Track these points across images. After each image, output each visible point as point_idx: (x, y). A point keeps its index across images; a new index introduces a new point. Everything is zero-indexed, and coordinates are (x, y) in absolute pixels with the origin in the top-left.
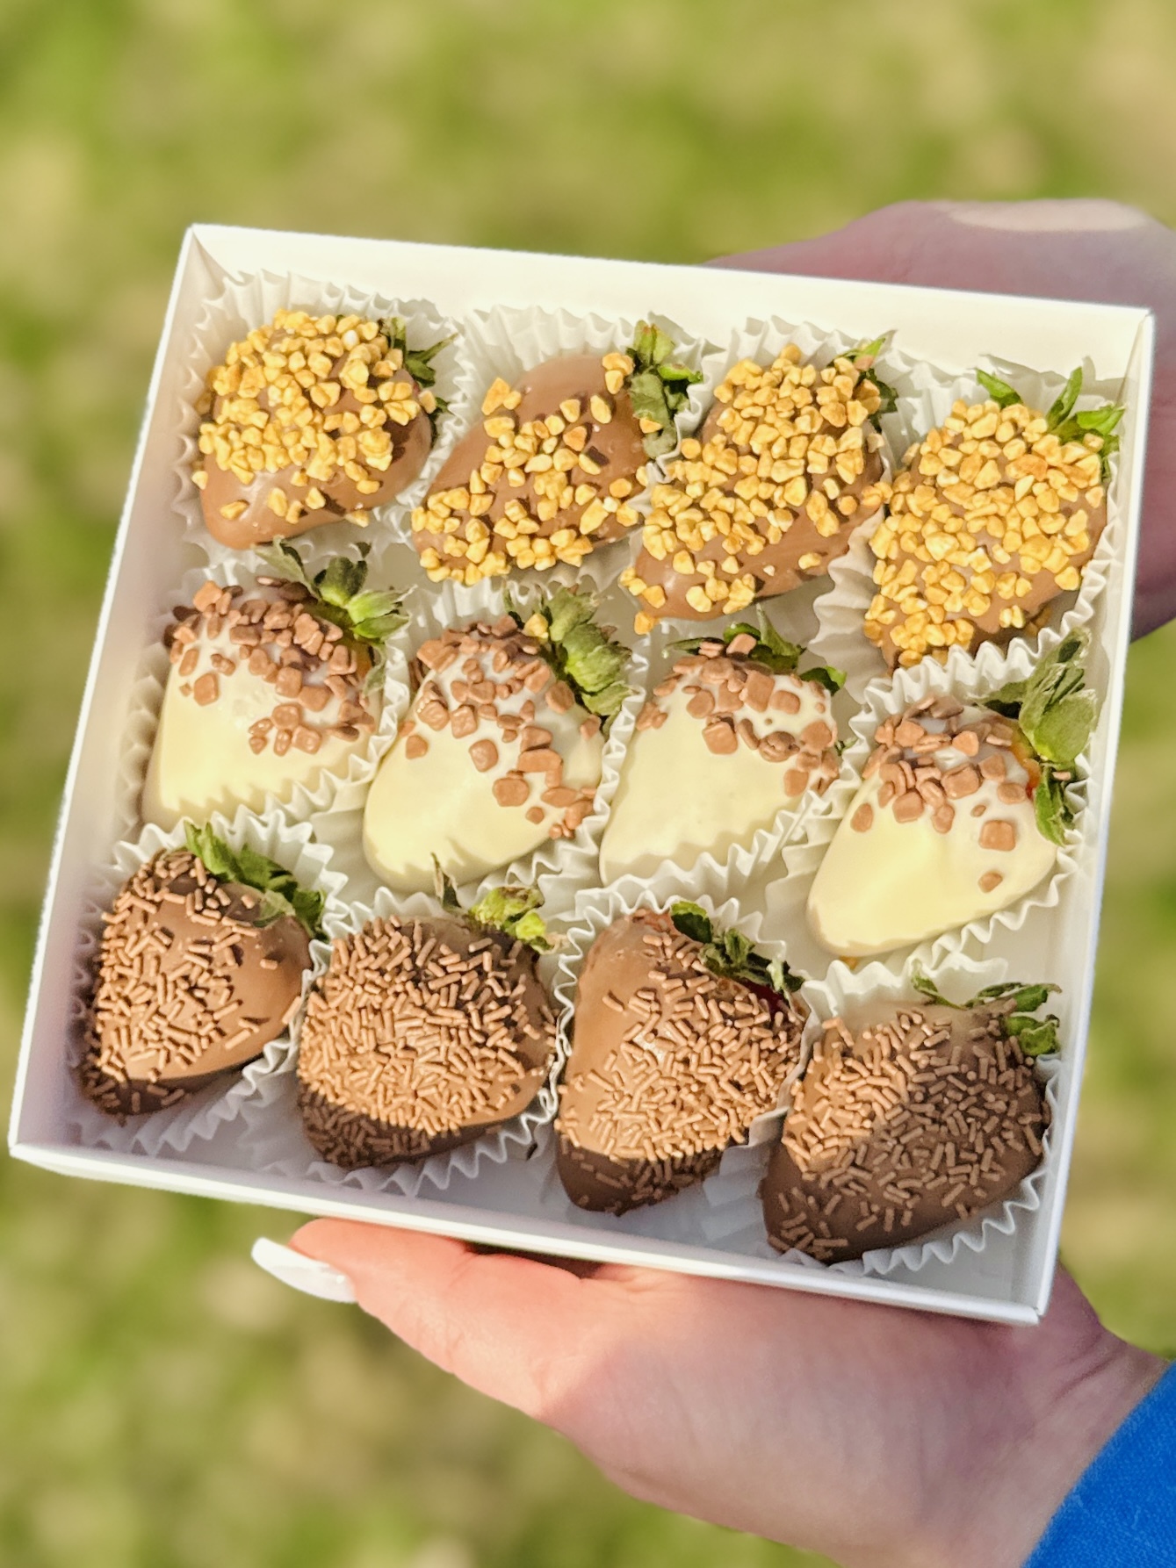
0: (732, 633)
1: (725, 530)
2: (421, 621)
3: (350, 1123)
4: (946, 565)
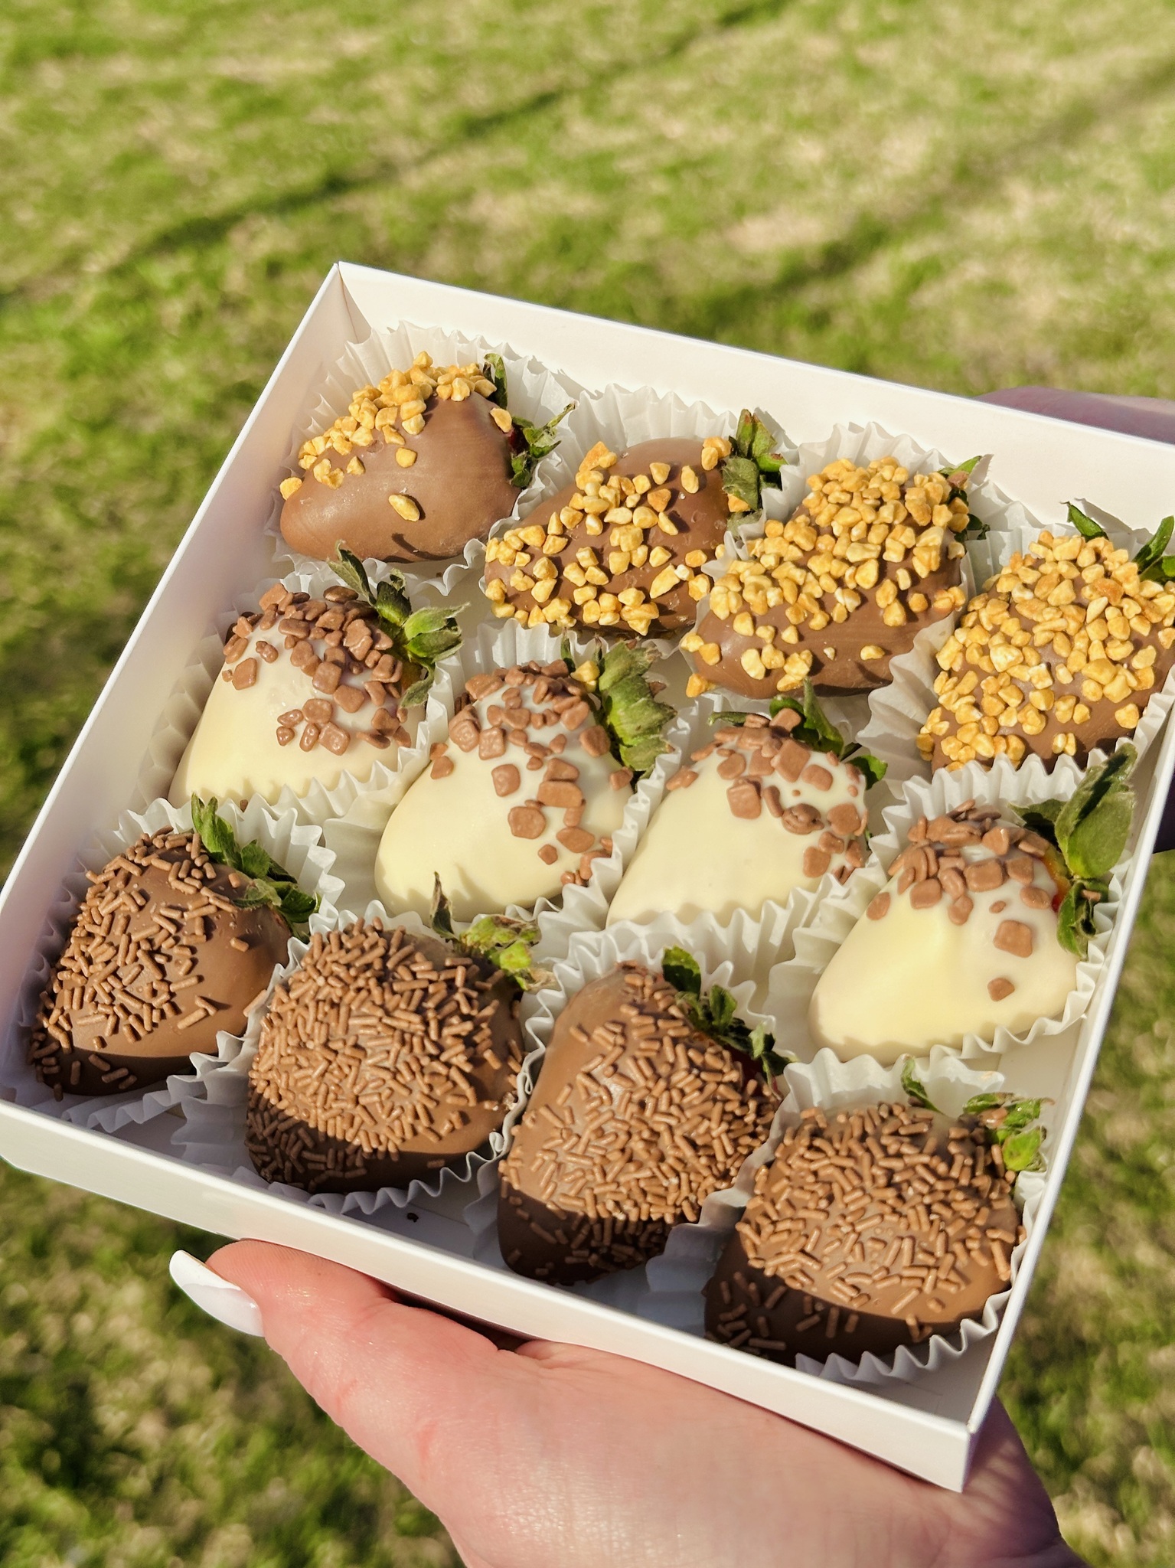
0: (779, 705)
1: (791, 599)
2: (478, 656)
3: (288, 1131)
4: (1007, 677)
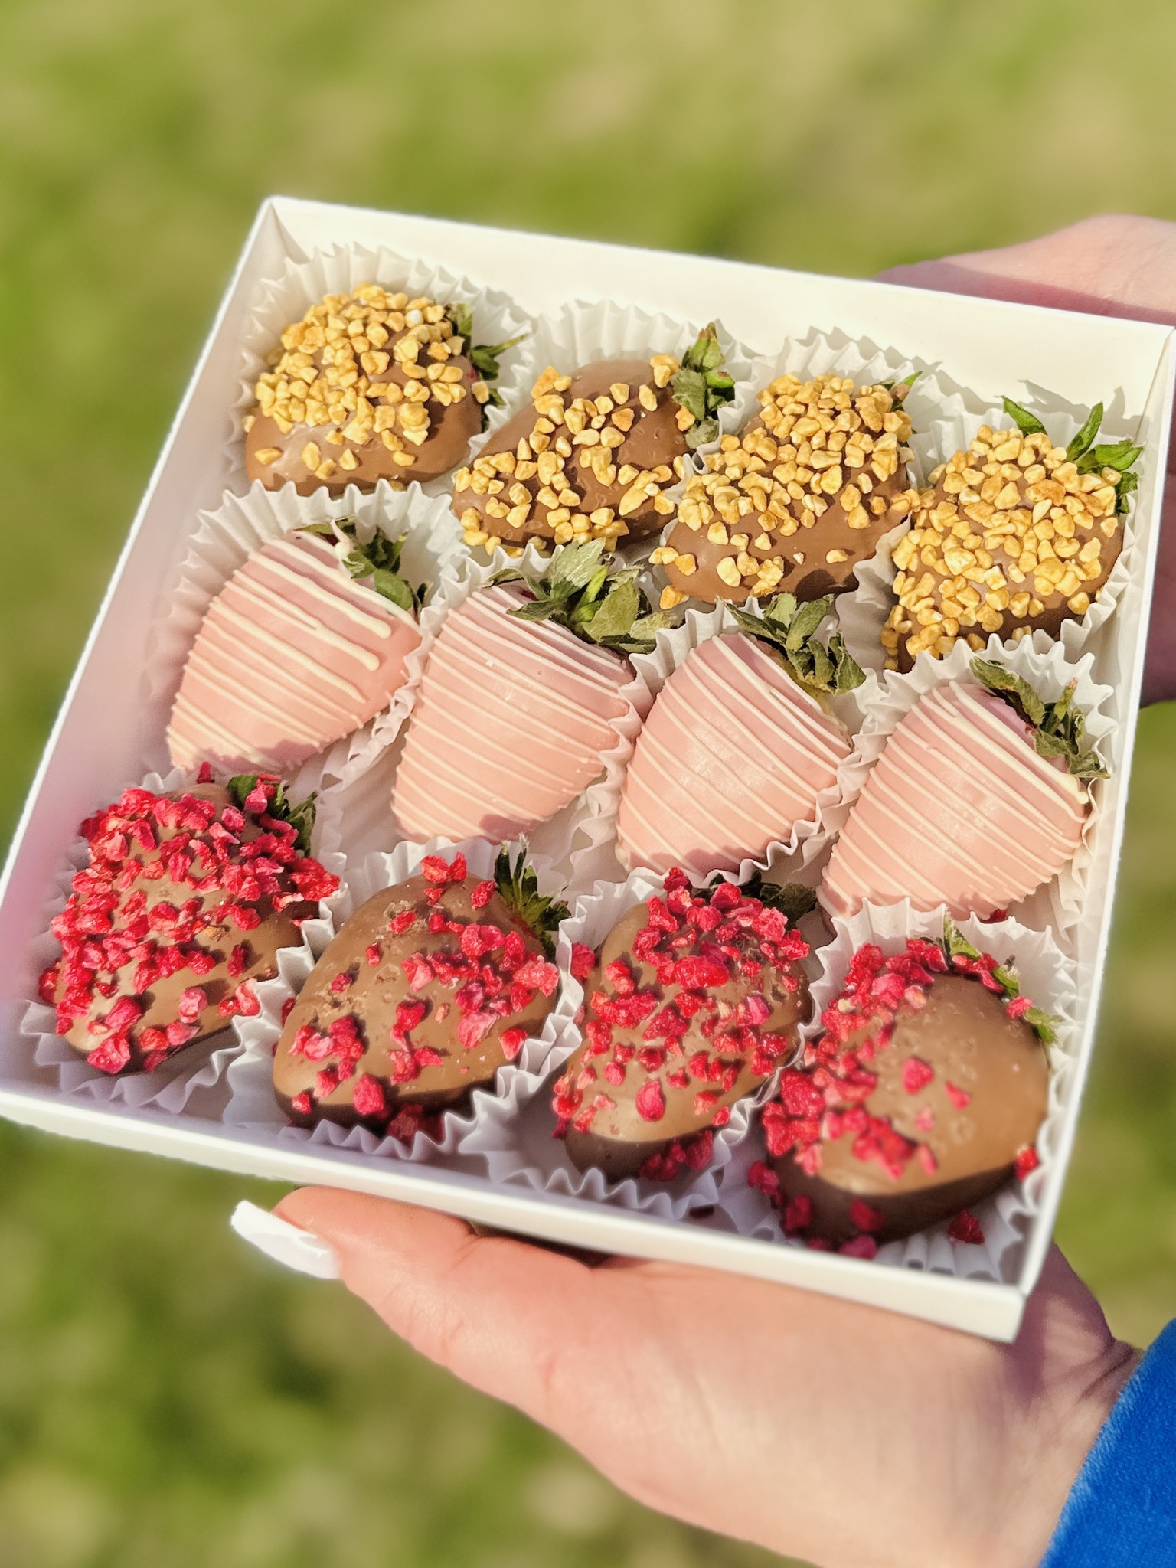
1: (761, 508)
4: (963, 581)
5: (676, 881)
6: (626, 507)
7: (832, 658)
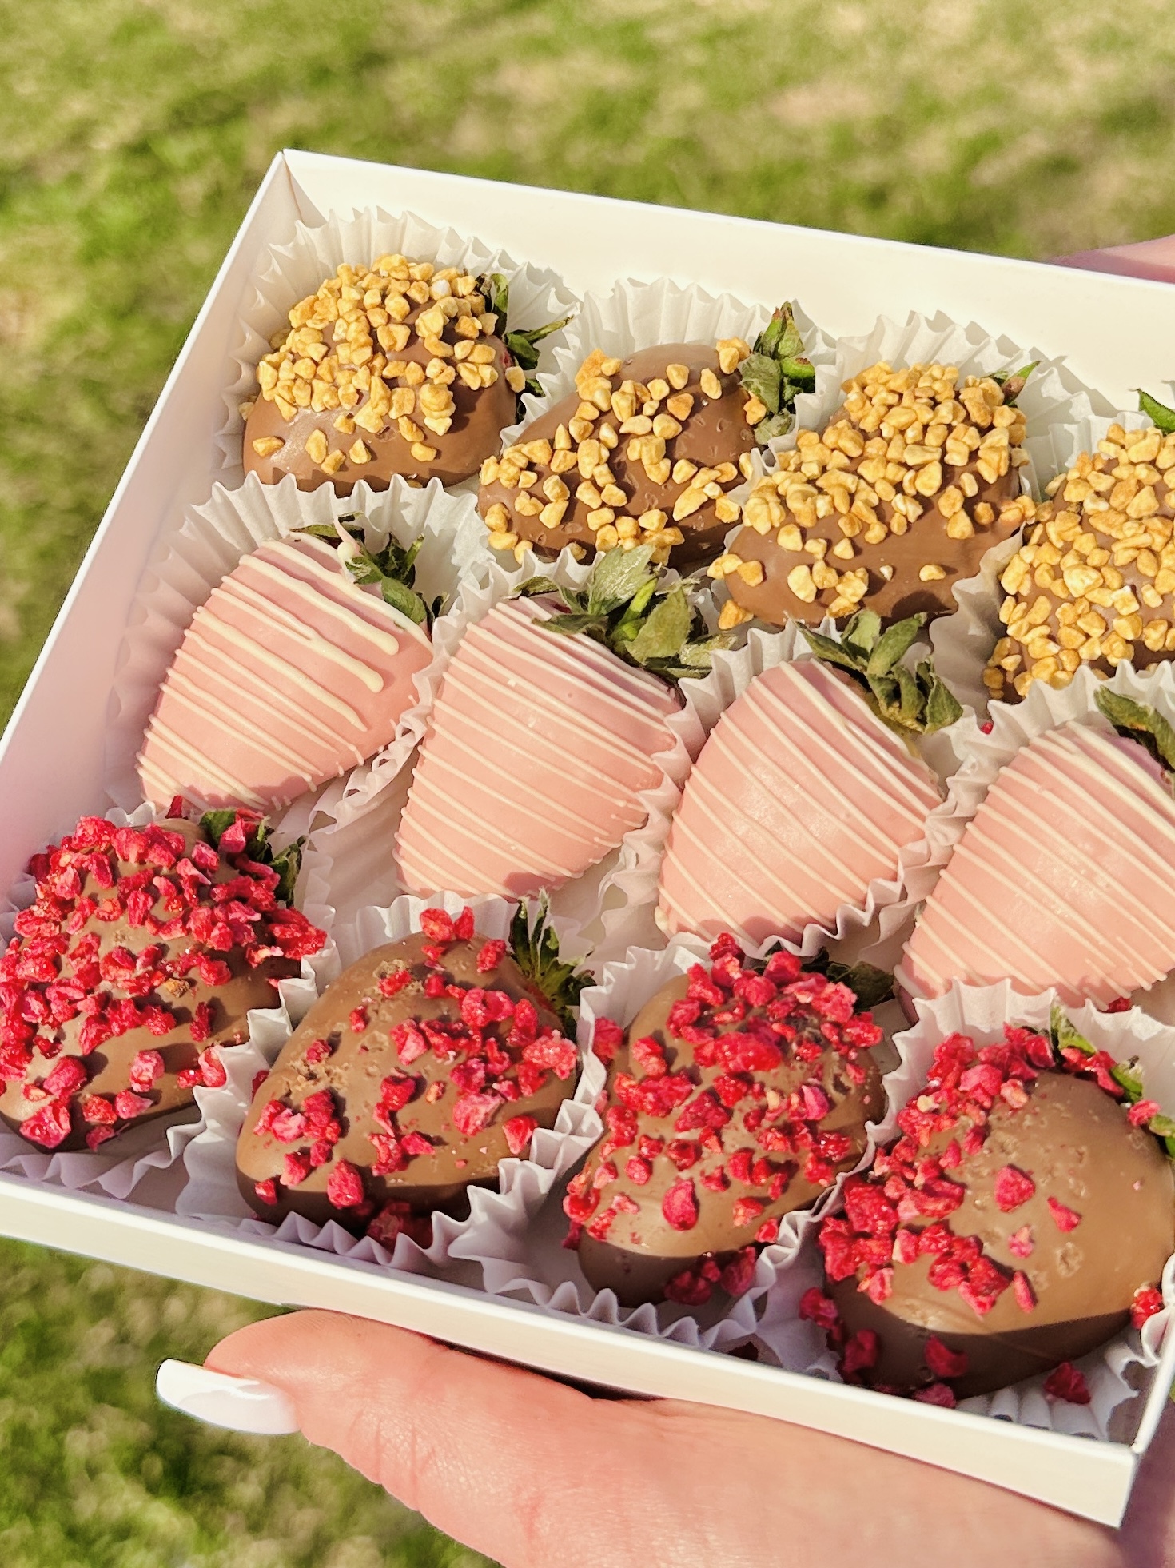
1: (843, 508)
4: (1086, 604)
5: (725, 946)
6: (681, 510)
7: (923, 687)
